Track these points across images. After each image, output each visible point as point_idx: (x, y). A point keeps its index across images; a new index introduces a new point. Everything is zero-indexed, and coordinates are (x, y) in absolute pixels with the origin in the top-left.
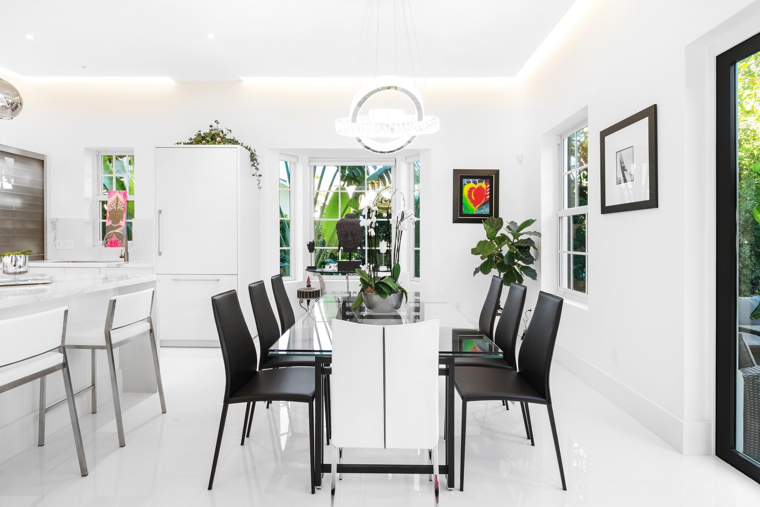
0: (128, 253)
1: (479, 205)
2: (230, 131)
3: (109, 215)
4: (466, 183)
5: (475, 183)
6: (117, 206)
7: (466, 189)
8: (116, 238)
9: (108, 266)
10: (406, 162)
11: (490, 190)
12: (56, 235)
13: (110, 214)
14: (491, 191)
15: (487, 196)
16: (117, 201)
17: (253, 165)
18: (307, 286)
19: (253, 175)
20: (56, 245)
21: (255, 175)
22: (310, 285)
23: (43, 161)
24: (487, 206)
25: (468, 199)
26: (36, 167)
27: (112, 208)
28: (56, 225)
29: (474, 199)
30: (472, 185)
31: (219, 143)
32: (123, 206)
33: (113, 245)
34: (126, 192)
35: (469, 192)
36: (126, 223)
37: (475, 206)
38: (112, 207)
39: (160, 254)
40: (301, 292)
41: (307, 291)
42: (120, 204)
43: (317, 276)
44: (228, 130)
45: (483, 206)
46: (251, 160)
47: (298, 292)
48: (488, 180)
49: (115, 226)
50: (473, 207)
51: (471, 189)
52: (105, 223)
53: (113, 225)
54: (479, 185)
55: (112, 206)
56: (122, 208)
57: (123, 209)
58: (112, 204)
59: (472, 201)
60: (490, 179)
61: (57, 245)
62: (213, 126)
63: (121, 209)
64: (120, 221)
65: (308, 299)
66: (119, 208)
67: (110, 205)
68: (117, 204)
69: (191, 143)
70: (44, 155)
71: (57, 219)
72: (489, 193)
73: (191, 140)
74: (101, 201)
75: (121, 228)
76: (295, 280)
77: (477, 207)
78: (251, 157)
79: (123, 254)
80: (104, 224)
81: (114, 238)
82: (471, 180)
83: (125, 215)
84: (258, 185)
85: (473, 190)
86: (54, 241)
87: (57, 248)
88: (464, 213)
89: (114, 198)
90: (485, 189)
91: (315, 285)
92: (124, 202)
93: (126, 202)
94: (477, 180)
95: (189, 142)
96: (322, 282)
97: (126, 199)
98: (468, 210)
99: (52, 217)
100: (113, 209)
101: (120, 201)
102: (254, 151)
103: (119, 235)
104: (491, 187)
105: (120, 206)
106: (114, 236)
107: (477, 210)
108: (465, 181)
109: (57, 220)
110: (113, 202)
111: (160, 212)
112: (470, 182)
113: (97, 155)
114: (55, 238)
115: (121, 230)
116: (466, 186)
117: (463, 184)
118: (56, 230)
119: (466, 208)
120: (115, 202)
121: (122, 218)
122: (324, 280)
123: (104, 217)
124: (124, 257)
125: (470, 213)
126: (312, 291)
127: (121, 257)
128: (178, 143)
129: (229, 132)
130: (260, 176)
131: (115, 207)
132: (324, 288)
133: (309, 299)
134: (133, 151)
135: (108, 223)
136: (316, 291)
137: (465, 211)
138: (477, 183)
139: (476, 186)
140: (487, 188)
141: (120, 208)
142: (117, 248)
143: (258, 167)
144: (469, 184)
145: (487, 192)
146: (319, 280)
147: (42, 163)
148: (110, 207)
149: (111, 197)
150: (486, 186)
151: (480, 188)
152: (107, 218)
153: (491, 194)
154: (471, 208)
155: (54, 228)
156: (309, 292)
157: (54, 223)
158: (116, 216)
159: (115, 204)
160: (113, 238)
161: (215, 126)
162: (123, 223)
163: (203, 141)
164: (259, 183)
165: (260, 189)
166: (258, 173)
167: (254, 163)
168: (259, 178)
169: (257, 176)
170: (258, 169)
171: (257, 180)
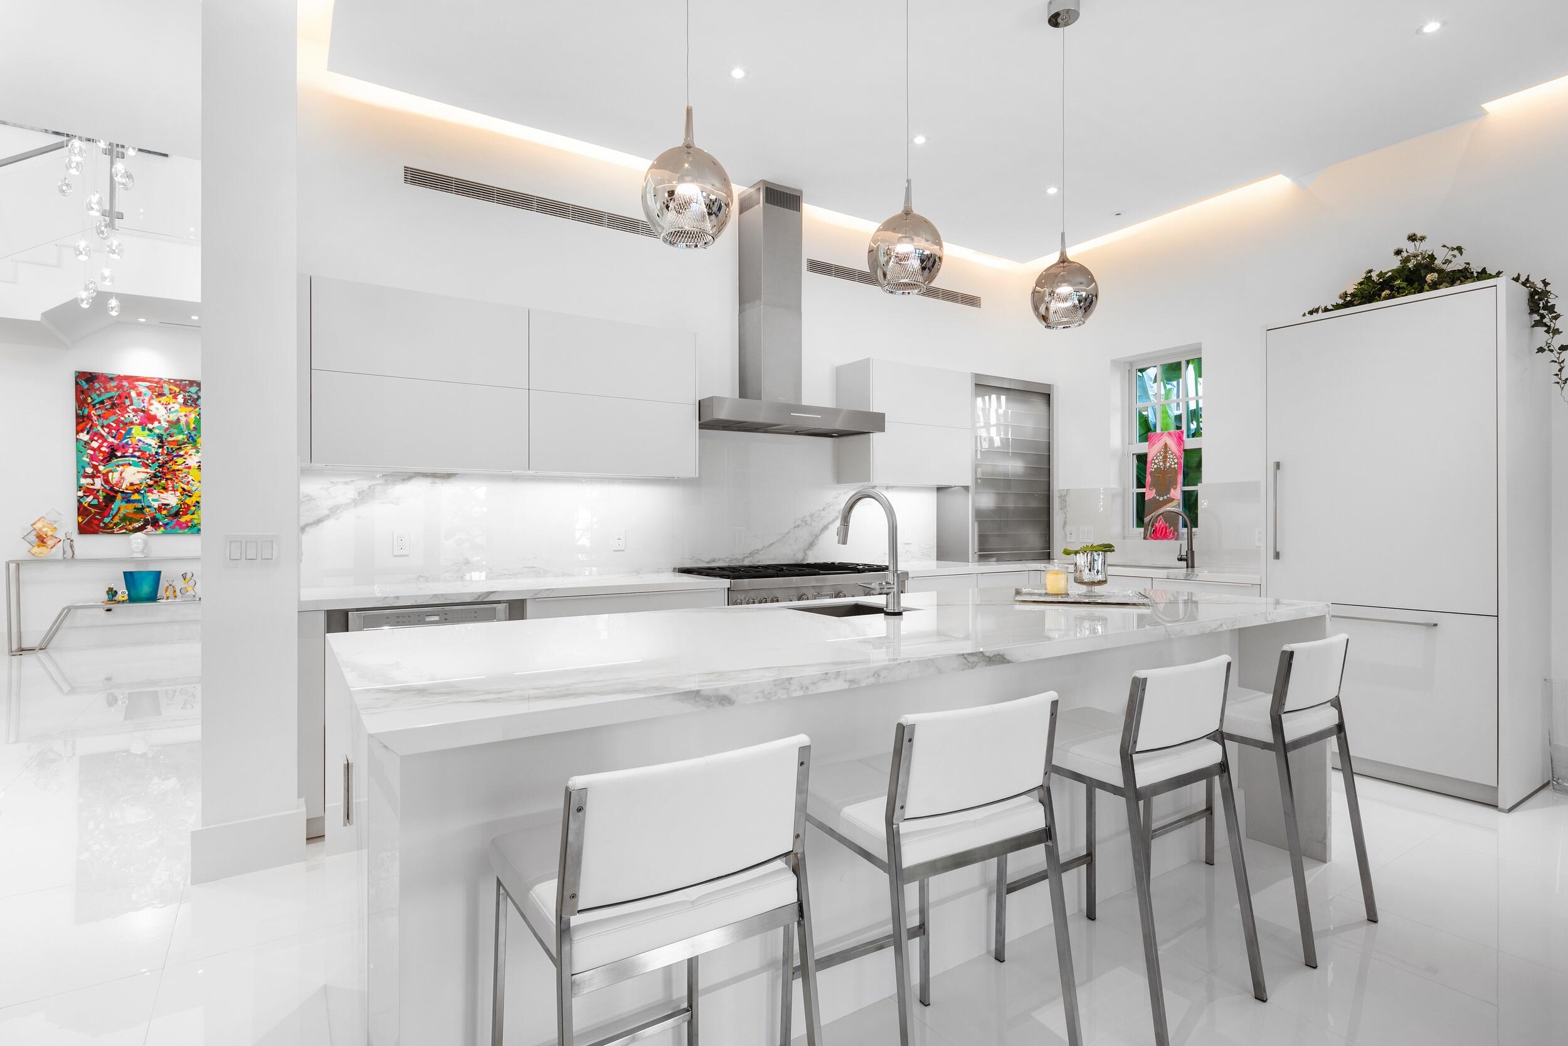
0: (1192, 553)
2: (1459, 249)
3: (1150, 480)
6: (1164, 462)
8: (1164, 523)
9: (1167, 576)
12: (1066, 517)
13: (1151, 477)
16: (1166, 452)
17: (1538, 323)
19: (1541, 350)
20: (1066, 535)
21: (1546, 348)
23: (1049, 395)
26: (1039, 405)
27: (1155, 466)
28: (1067, 500)
31: (1434, 286)
32: (1176, 461)
33: (1158, 535)
34: (1182, 432)
36: (1184, 492)
38: (1155, 464)
39: (1277, 556)
42: (1171, 456)
44: (1453, 249)
46: (1531, 310)
49: (1161, 499)
52: (1144, 494)
53: (1158, 497)
55: (1157, 461)
56: (1175, 463)
57: (1176, 466)
58: (1157, 459)
61: (1068, 535)
62: (1404, 250)
63: (1173, 466)
64: (1172, 489)
66: (1168, 465)
67: (1153, 459)
68: (1165, 457)
69: (1347, 305)
70: (1050, 385)
71: (1068, 490)
73: (1346, 297)
74: (1135, 454)
75: (1175, 503)
78: (1532, 302)
79: (1184, 553)
80: (1141, 497)
81: (1161, 522)
83: (1180, 478)
84: (1557, 375)
86: (1064, 527)
87: (1068, 540)
89: (1158, 446)
92: (1177, 453)
93: (1183, 453)
95: (1341, 302)
97: (1182, 447)
99: (1060, 488)
100: (1157, 467)
101: (1170, 452)
102: (1540, 286)
103: (1171, 517)
105: (1171, 460)
106: (1159, 518)
109: (1067, 492)
110: (1159, 454)
111: (1278, 465)
113: (1129, 371)
114: (1065, 523)
115: (1175, 506)
118: (1065, 510)
120: (1162, 453)
121: (1174, 484)
123: (1141, 483)
124: (1186, 560)
127: (1180, 559)
128: (1311, 313)
129: (1456, 252)
131: (1161, 464)
134: (1199, 350)
135: (1150, 494)
141: (1171, 465)
142: (1165, 541)
143: (1558, 324)
147: (1047, 397)
148: (1153, 464)
149: (1154, 444)
152: (1147, 485)
155: (1063, 508)
157: (1063, 498)
158: (1164, 482)
159: (1161, 457)
160: (1159, 522)
161: (1410, 248)
162: (1177, 493)
163: (1383, 291)
164: (1560, 370)
165: (1562, 386)
166: (1558, 341)
167: (1543, 316)
168: (1558, 355)
169: (1552, 351)
170: (1557, 332)
171: (1553, 361)
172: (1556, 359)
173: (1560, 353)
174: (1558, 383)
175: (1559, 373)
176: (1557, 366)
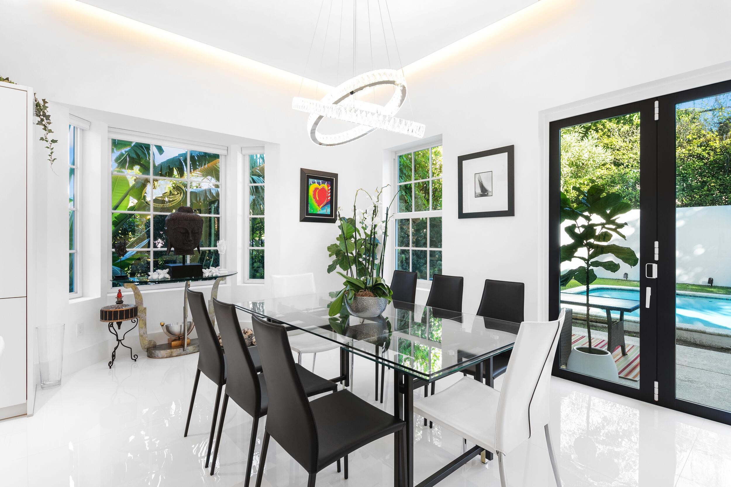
1: (322, 205)
4: (312, 183)
5: (319, 184)
7: (312, 188)
10: (242, 153)
11: (330, 192)
14: (332, 193)
15: (329, 197)
17: (40, 123)
18: (117, 303)
19: (41, 139)
21: (44, 138)
22: (122, 301)
24: (328, 206)
25: (313, 199)
29: (318, 199)
30: (316, 185)
35: (314, 192)
37: (319, 206)
40: (106, 312)
41: (117, 310)
43: (131, 288)
45: (325, 207)
46: (36, 114)
47: (102, 312)
48: (329, 182)
50: (317, 207)
51: (316, 189)
54: (322, 185)
59: (317, 201)
60: (331, 181)
65: (118, 321)
72: (330, 194)
76: (82, 297)
77: (321, 207)
78: (37, 110)
82: (316, 181)
84: (50, 155)
85: (318, 191)
88: (310, 213)
90: (327, 191)
91: (129, 301)
94: (321, 181)
96: (137, 294)
98: (313, 209)
104: (332, 189)
107: (320, 210)
108: (311, 180)
112: (315, 183)
116: (311, 186)
117: (309, 183)
119: (312, 208)
122: (141, 292)
125: (315, 212)
126: (124, 308)
130: (54, 141)
132: (142, 303)
133: (120, 321)
136: (132, 309)
137: (311, 211)
138: (321, 184)
139: (320, 187)
140: (328, 190)
143: (50, 127)
144: (314, 184)
145: (328, 193)
146: (133, 293)
150: (328, 187)
151: (323, 189)
153: (332, 196)
154: (315, 208)
156: (120, 311)
164: (52, 153)
165: (52, 163)
166: (50, 137)
167: (42, 120)
168: (50, 145)
169: (47, 141)
170: (50, 131)
171: (47, 147)
172: (49, 147)
173: (51, 144)
174: (50, 160)
175: (51, 155)
176: (49, 151)
